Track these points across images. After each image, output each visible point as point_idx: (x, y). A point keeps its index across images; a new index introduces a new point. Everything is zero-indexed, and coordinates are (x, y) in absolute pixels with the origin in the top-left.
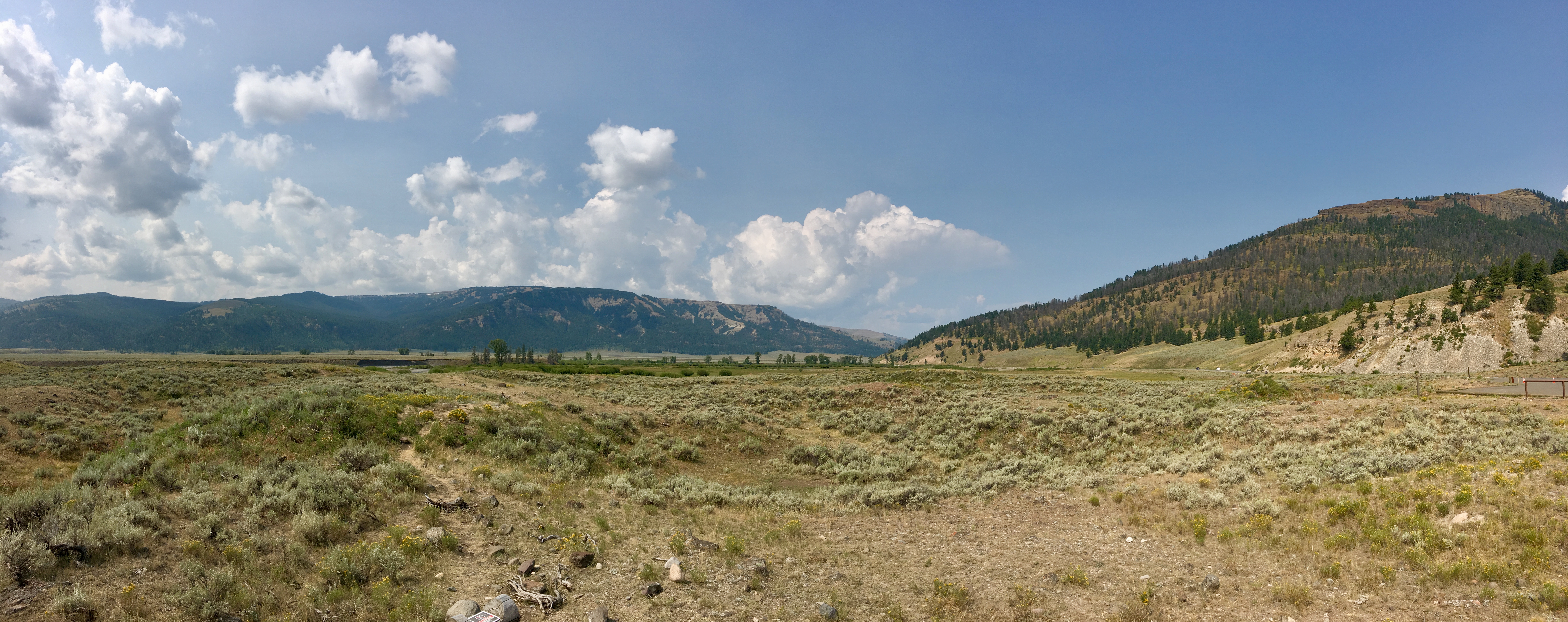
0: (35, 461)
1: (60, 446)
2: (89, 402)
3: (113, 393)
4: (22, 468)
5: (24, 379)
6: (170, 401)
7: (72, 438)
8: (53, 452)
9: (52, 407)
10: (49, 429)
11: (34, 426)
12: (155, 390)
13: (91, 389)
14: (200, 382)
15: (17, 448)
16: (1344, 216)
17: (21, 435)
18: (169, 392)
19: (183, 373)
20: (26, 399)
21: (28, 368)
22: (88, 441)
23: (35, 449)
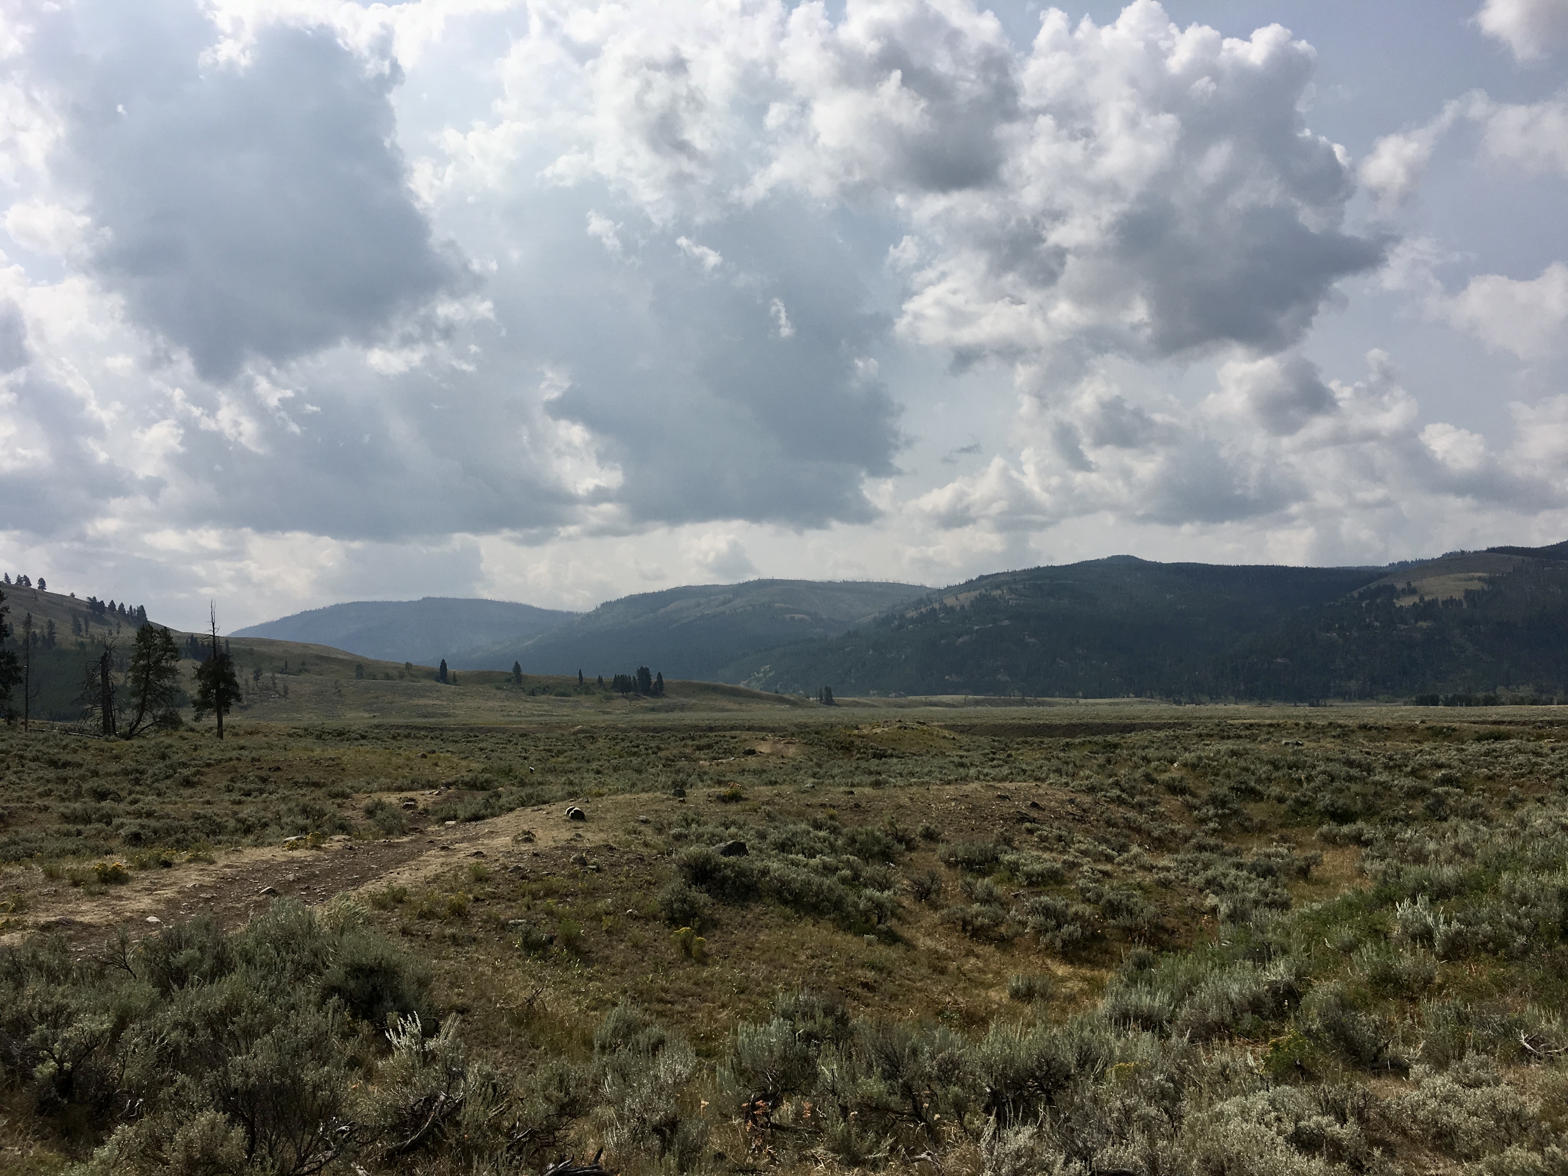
0: (1006, 958)
1: (1059, 926)
2: (1115, 825)
3: (1170, 804)
4: (980, 970)
5: (962, 765)
6: (1325, 828)
7: (1087, 910)
8: (1044, 940)
9: (1030, 832)
10: (1031, 884)
11: (996, 876)
12: (1281, 800)
13: (1116, 792)
14: (1408, 782)
15: (965, 923)
17: (971, 897)
18: (1320, 806)
19: (1355, 755)
20: (972, 810)
21: (964, 739)
22: (1124, 920)
23: (1003, 929)
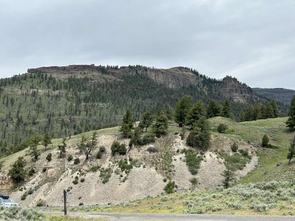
16: (49, 75)
